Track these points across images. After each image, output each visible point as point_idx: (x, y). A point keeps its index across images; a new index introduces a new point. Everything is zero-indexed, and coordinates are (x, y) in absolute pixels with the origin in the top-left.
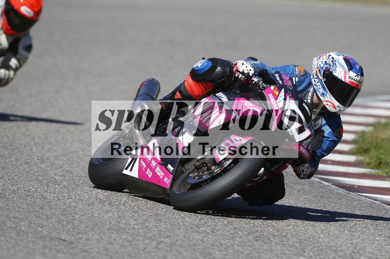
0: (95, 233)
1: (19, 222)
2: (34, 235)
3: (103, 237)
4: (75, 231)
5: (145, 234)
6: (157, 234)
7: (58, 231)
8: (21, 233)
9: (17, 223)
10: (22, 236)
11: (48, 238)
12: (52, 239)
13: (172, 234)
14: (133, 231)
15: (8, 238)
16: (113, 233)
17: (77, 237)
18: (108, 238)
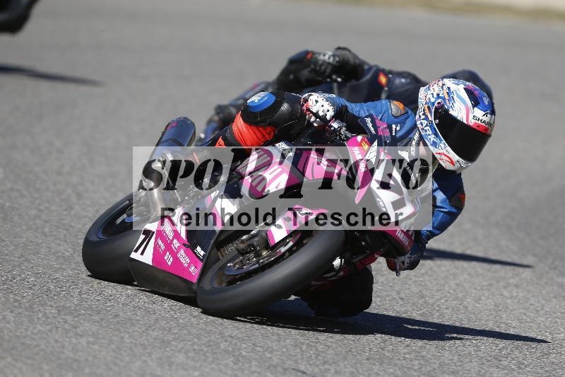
0: (348, 364)
1: (239, 344)
2: (260, 363)
3: (360, 370)
4: (319, 360)
5: (421, 368)
6: (439, 367)
7: (295, 358)
8: (240, 358)
9: (235, 345)
10: (243, 365)
11: (279, 368)
12: (285, 370)
13: (459, 368)
14: (404, 362)
15: (222, 367)
16: (375, 364)
17: (322, 368)
18: (367, 371)
